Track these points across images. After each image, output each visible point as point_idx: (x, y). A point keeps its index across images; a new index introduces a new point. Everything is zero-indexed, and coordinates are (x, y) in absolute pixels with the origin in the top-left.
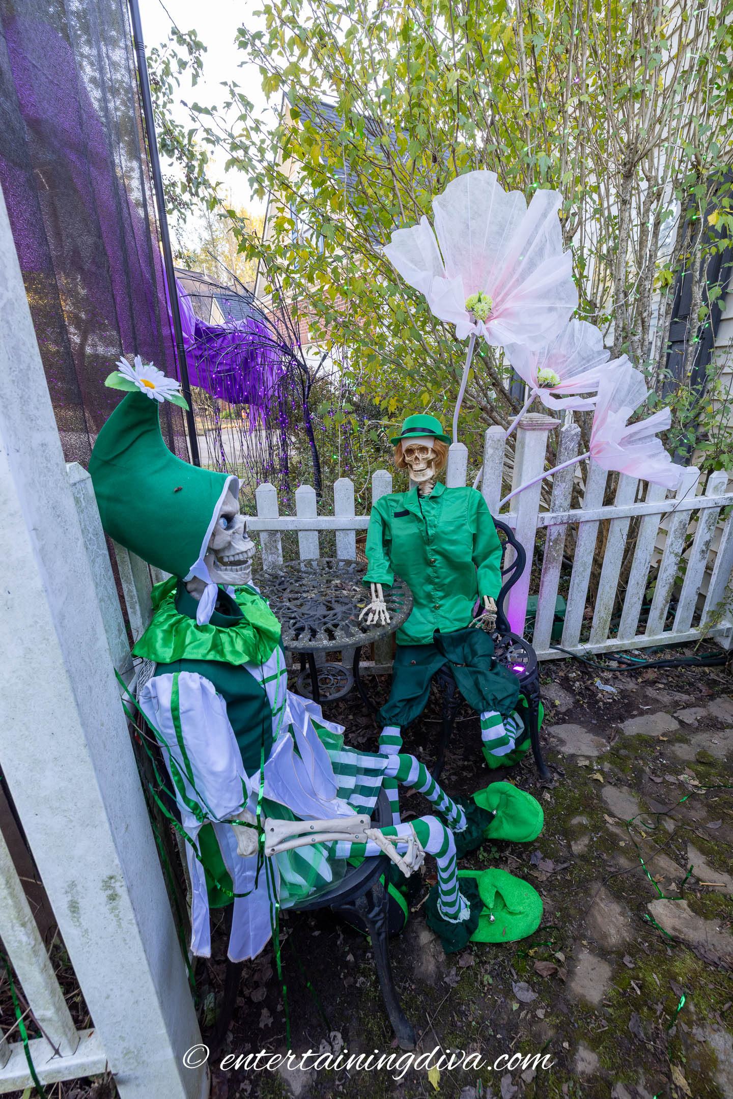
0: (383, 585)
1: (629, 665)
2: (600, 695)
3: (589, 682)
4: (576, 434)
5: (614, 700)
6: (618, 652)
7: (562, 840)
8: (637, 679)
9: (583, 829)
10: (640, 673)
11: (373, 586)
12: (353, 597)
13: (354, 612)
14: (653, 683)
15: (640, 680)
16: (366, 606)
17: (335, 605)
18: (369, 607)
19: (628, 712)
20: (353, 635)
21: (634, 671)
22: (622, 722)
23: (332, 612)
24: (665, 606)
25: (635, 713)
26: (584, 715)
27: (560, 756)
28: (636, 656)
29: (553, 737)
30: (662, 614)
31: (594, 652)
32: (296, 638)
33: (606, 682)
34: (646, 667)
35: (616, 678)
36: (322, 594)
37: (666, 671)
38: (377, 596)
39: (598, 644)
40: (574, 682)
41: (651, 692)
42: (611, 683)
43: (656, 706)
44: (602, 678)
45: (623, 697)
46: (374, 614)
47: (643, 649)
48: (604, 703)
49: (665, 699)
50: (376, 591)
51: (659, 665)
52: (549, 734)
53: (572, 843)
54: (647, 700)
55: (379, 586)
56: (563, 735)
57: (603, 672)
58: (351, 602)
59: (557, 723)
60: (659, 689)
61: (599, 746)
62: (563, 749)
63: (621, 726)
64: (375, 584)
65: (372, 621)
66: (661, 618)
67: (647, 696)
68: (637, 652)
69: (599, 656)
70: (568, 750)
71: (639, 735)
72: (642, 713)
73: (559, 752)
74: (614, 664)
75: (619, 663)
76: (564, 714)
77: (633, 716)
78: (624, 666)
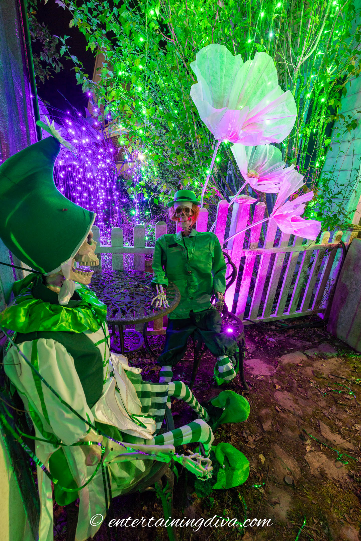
0: (162, 285)
1: (280, 327)
2: (268, 343)
3: (263, 336)
4: (263, 208)
5: (275, 346)
6: (275, 321)
7: (258, 423)
8: (284, 334)
9: (267, 416)
10: (286, 332)
11: (157, 286)
12: (146, 291)
13: (147, 300)
14: (292, 337)
15: (286, 335)
16: (154, 297)
17: (136, 296)
18: (156, 298)
19: (283, 352)
20: (148, 314)
21: (283, 330)
22: (280, 357)
23: (134, 300)
24: (298, 298)
25: (286, 352)
26: (261, 354)
27: (252, 377)
28: (283, 323)
29: (248, 366)
30: (296, 302)
31: (264, 321)
32: (113, 316)
33: (270, 336)
34: (288, 329)
35: (275, 334)
36: (127, 290)
37: (298, 330)
38: (160, 291)
39: (266, 317)
40: (255, 337)
41: (292, 341)
42: (272, 337)
43: (296, 349)
44: (268, 335)
45: (279, 344)
46: (159, 302)
47: (287, 320)
48: (271, 348)
49: (299, 345)
50: (159, 288)
51: (294, 328)
52: (245, 365)
53: (263, 424)
54: (291, 345)
55: (161, 286)
56: (252, 365)
57: (268, 331)
58: (145, 294)
59: (249, 359)
60: (295, 339)
61: (270, 370)
62: (253, 373)
63: (280, 359)
64: (159, 285)
65: (159, 305)
66: (295, 304)
67: (290, 343)
68: (283, 321)
69: (266, 323)
70: (255, 373)
71: (289, 364)
72: (289, 352)
73: (251, 374)
74: (273, 327)
75: (276, 326)
76: (252, 354)
77: (285, 354)
78: (278, 328)
